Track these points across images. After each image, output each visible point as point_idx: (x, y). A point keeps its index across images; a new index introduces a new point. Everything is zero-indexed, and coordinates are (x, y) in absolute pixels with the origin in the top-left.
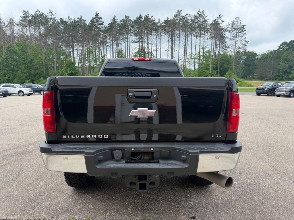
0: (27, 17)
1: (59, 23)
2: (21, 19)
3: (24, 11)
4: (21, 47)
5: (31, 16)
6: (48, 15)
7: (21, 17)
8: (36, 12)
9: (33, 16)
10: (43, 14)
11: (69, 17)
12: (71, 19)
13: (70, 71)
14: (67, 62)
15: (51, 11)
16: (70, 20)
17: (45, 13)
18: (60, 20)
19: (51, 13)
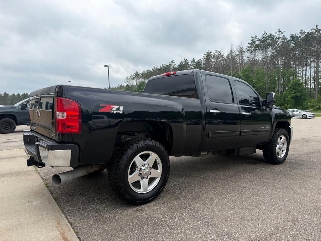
0: (254, 42)
1: (289, 41)
2: (249, 45)
3: (252, 37)
4: (246, 73)
5: (258, 40)
6: (276, 35)
7: (249, 43)
8: (263, 35)
9: (259, 40)
10: (271, 35)
11: (301, 31)
12: (304, 32)
13: (295, 93)
14: (292, 83)
15: (280, 30)
16: (303, 34)
17: (274, 34)
18: (291, 37)
19: (280, 32)
